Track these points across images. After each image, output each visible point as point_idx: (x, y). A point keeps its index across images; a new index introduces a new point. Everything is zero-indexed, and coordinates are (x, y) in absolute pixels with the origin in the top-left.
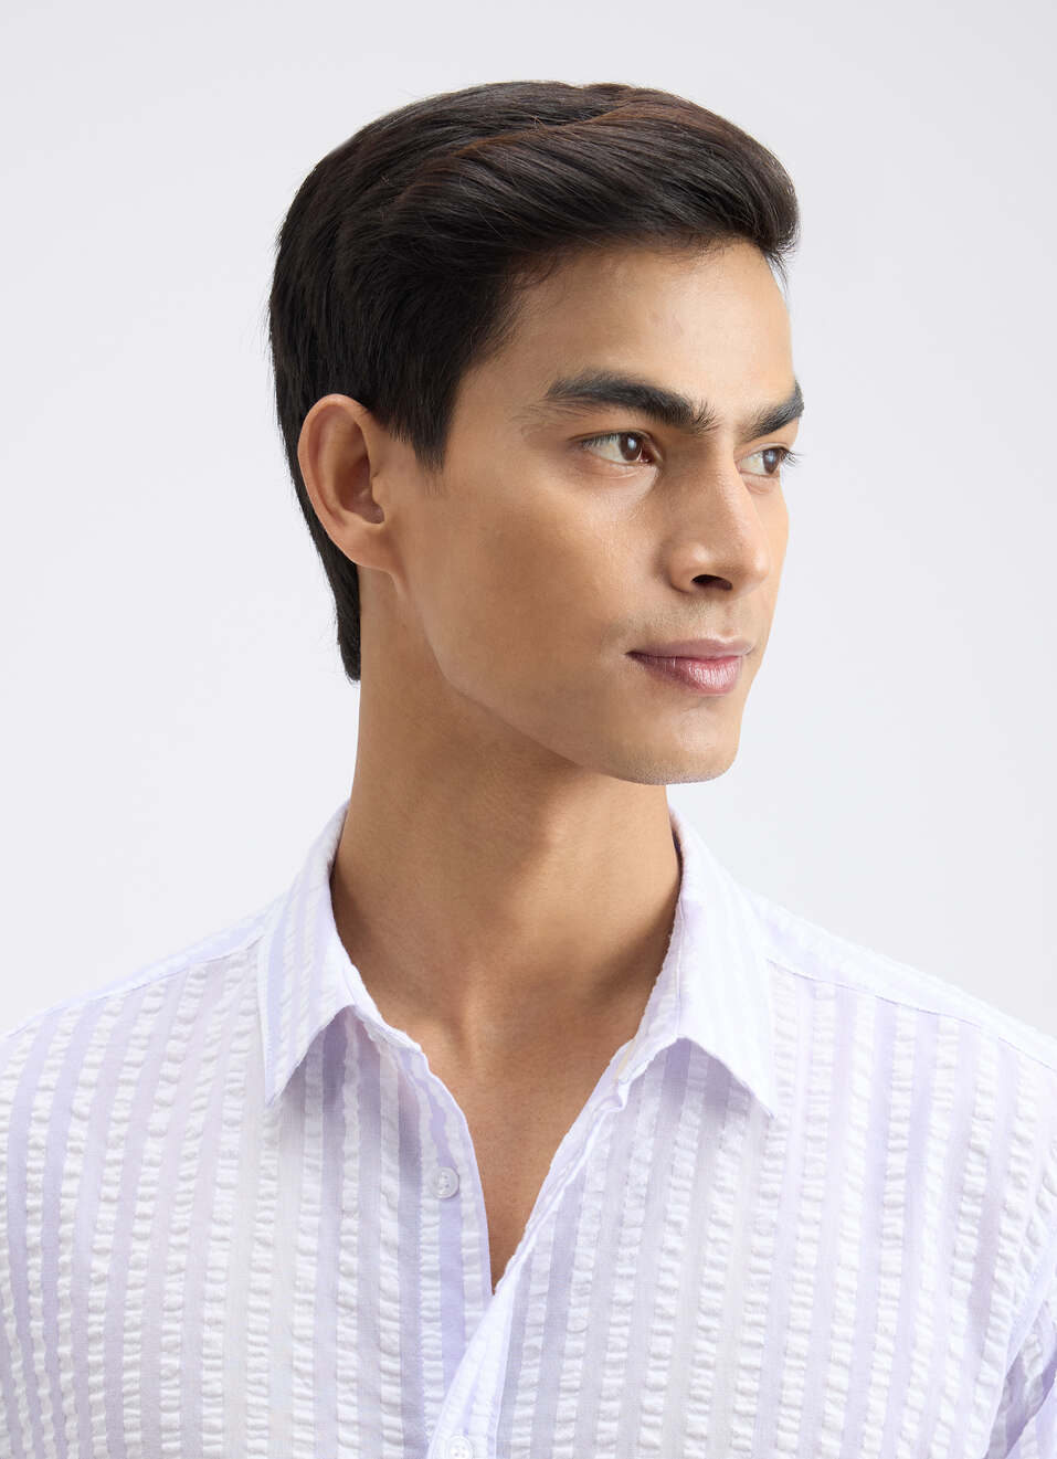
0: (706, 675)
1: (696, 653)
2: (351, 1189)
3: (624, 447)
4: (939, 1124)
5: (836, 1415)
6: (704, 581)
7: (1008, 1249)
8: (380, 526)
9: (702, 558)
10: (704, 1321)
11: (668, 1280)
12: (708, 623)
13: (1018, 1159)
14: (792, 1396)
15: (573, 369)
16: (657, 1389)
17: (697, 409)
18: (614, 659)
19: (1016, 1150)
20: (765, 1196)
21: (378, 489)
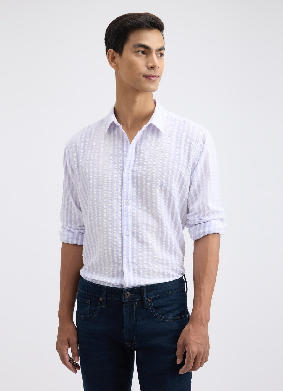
0: (153, 79)
1: (150, 76)
2: (116, 143)
3: (142, 52)
4: (184, 134)
5: (171, 168)
6: (151, 67)
7: (192, 149)
8: (116, 64)
9: (151, 65)
10: (156, 157)
11: (152, 152)
12: (152, 72)
13: (193, 138)
14: (166, 165)
15: (136, 43)
16: (150, 165)
17: (150, 47)
18: (141, 77)
19: (193, 137)
20: (163, 143)
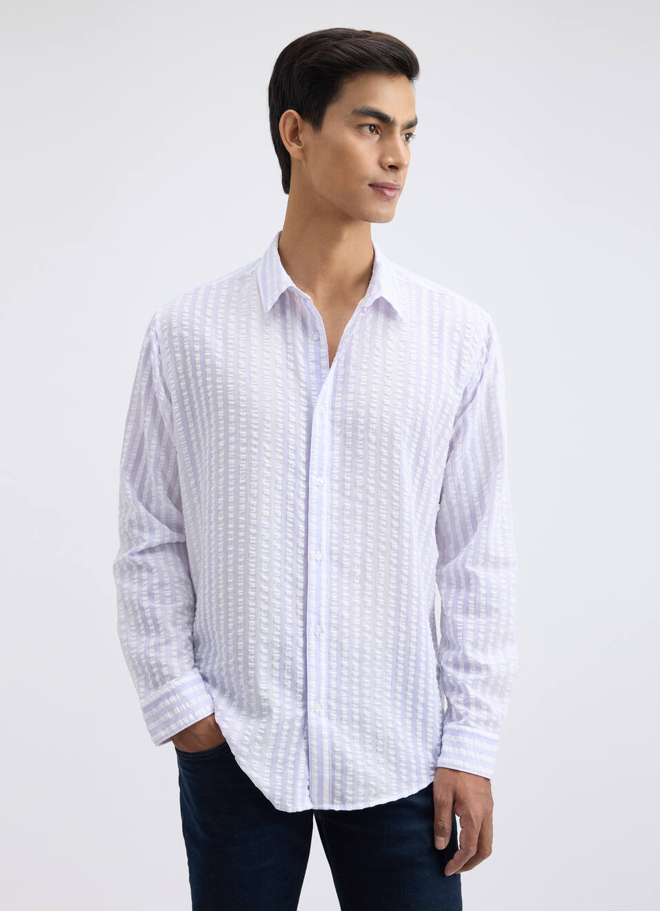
0: (389, 193)
1: (387, 186)
2: (290, 338)
3: (370, 128)
4: (447, 324)
5: (422, 400)
6: (391, 167)
7: (465, 357)
9: (391, 160)
10: (387, 374)
11: (377, 364)
12: (391, 179)
13: (468, 333)
14: (412, 394)
15: (359, 106)
16: (375, 392)
17: (392, 119)
18: (365, 187)
19: (467, 331)
20: (402, 341)
21: (301, 137)
